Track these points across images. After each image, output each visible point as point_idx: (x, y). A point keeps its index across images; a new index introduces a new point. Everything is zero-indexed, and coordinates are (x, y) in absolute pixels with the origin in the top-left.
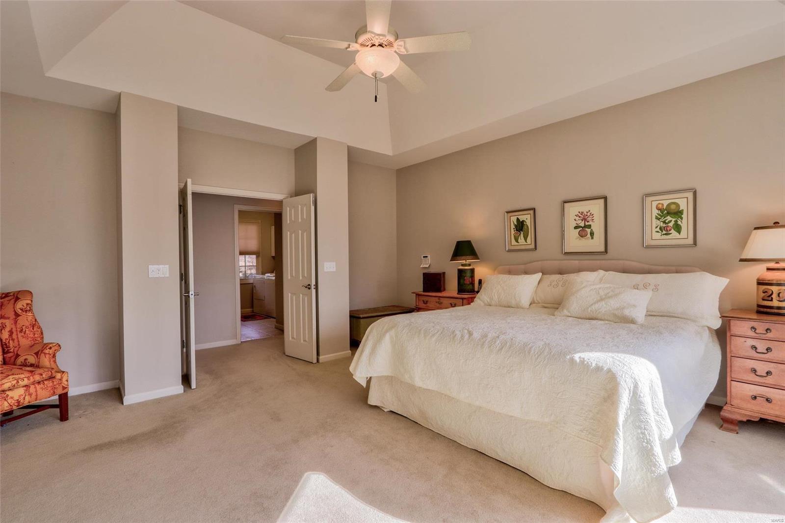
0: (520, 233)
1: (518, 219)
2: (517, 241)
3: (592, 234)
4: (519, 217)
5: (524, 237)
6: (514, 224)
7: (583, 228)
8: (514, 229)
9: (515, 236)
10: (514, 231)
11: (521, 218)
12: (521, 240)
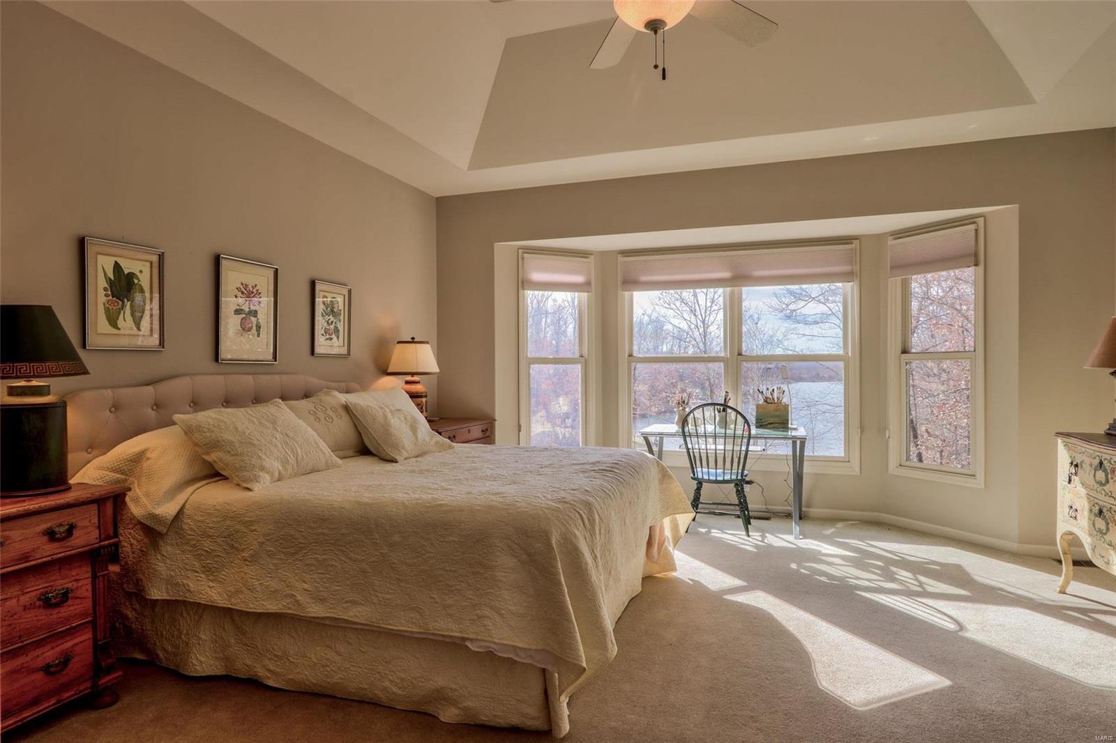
0: (123, 302)
1: (117, 267)
2: (113, 323)
3: (258, 327)
4: (122, 262)
5: (132, 315)
6: (105, 275)
7: (246, 315)
8: (105, 289)
9: (107, 311)
10: (106, 295)
11: (128, 266)
12: (126, 321)
